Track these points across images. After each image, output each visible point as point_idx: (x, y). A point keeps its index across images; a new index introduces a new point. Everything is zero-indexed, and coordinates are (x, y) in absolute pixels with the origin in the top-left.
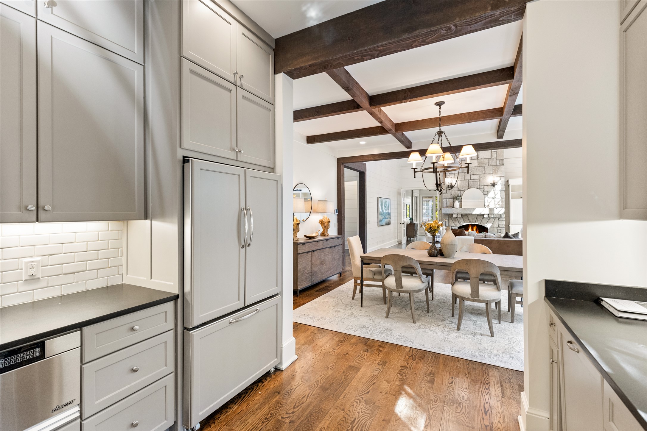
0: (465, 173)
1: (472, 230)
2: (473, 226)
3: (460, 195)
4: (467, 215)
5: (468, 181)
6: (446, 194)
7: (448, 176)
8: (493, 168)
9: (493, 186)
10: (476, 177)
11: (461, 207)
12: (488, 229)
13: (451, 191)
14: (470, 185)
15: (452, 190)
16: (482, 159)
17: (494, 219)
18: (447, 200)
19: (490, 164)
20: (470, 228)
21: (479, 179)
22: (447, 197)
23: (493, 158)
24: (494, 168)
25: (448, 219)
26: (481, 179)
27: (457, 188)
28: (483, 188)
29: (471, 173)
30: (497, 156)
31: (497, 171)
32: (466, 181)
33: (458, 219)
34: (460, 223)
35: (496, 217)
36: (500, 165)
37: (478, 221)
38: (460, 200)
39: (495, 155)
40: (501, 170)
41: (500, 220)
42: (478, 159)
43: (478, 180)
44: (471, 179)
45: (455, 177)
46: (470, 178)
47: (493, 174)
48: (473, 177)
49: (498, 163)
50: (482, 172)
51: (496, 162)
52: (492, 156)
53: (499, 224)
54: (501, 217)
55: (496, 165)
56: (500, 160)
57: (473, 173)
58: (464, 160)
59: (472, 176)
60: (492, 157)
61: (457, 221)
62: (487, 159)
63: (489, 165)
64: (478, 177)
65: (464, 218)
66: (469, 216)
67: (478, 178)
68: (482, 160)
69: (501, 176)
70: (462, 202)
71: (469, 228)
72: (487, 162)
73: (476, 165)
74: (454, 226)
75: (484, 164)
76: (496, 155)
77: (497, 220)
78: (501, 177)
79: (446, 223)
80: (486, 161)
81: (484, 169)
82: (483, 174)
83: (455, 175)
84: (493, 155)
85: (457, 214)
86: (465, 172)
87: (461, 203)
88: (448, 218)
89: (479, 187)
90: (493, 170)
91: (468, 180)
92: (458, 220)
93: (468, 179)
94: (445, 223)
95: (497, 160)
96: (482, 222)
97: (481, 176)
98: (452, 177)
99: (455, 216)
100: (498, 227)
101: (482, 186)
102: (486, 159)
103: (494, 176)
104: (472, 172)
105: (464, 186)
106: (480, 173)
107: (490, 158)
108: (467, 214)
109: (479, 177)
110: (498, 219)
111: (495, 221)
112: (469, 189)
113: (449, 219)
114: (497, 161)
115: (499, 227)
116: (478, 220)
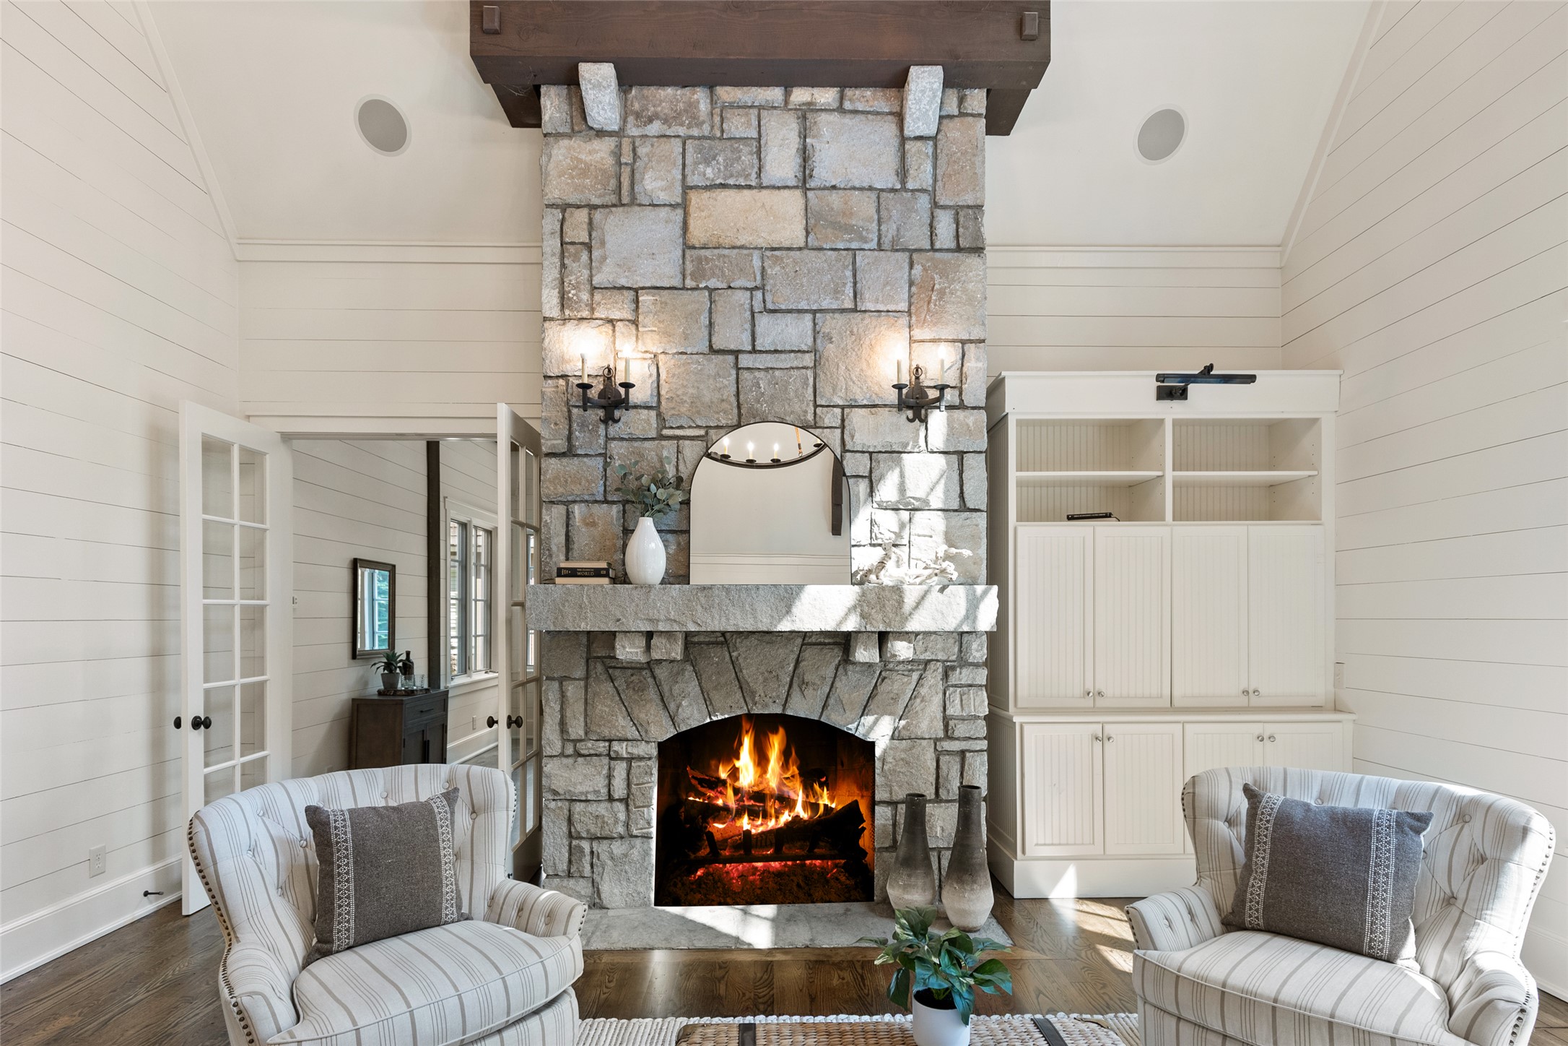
0: (711, 291)
1: (761, 758)
2: (764, 725)
3: (671, 472)
4: (724, 639)
5: (731, 358)
6: (571, 465)
7: (586, 314)
8: (911, 266)
9: (910, 414)
10: (794, 332)
11: (679, 573)
12: (878, 752)
13: (608, 439)
14: (748, 397)
15: (614, 430)
16: (834, 187)
17: (915, 676)
18: (577, 509)
19: (890, 230)
20: (747, 742)
21: (814, 350)
22: (577, 489)
23: (910, 185)
24: (917, 270)
25: (579, 672)
26: (830, 350)
27: (653, 413)
28: (843, 427)
29: (759, 294)
30: (935, 181)
31: (942, 293)
32: (721, 357)
33: (661, 672)
34: (672, 706)
35: (927, 656)
36: (959, 249)
37: (809, 692)
38: (671, 520)
39: (928, 167)
40: (965, 291)
41: (955, 678)
42: (811, 184)
43: (808, 360)
44: (754, 351)
45: (635, 323)
46: (746, 337)
47: (909, 313)
48: (773, 331)
49: (945, 235)
50: (837, 292)
51: (931, 225)
52: (903, 173)
53: (950, 712)
54: (963, 662)
55: (933, 249)
56: (957, 210)
57: (769, 298)
58: (707, 188)
59: (763, 321)
60: (903, 182)
61: (652, 693)
62: (873, 195)
63: (886, 245)
64: (810, 332)
65: (702, 664)
66: (742, 650)
67: (810, 341)
68: (835, 199)
69: (965, 337)
70: (688, 532)
71: (741, 744)
72: (870, 220)
73: (793, 233)
74: (632, 732)
75: (848, 229)
76: (935, 167)
77: (934, 678)
78: (963, 342)
79: (569, 713)
80: (864, 206)
81: (849, 273)
82: (843, 311)
83: (637, 302)
84: (912, 161)
85: (649, 635)
86: (713, 283)
87: (682, 538)
88: (583, 662)
89: (810, 417)
90: (911, 284)
91: (736, 353)
92: (658, 686)
93: (732, 347)
94: (562, 710)
95: (935, 204)
96: (831, 701)
97: (830, 324)
98: (615, 315)
99: (629, 651)
100: (941, 734)
101: (838, 411)
102: (861, 189)
103: (918, 334)
104: (762, 288)
105: (707, 399)
106: (825, 305)
107: (893, 190)
108: (723, 634)
109: (815, 333)
110: (946, 676)
111: (923, 691)
112: (739, 426)
113: (587, 678)
114: (938, 212)
115: (948, 736)
116: (804, 684)
